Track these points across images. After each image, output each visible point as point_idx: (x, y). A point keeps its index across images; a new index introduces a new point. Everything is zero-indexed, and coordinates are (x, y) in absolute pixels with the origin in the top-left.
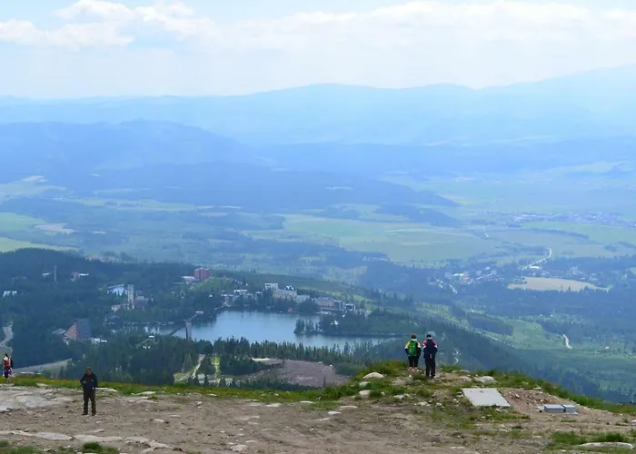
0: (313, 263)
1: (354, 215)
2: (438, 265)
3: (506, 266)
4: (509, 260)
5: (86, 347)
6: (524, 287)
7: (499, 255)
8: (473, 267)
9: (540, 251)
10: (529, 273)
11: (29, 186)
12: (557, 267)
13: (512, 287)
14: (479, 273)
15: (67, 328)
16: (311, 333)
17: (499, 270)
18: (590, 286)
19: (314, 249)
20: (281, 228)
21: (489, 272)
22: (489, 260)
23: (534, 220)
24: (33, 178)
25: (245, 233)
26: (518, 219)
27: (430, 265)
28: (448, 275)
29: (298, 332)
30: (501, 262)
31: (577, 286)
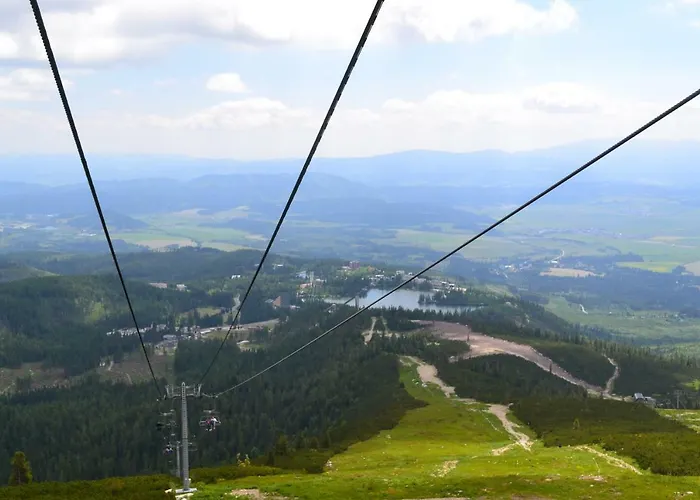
0: (416, 259)
1: (438, 230)
2: (494, 261)
3: (537, 261)
4: (538, 257)
5: (287, 311)
6: (551, 274)
7: (532, 254)
8: (516, 262)
9: (557, 252)
10: (552, 265)
11: (239, 212)
12: (568, 262)
13: (542, 274)
14: (521, 265)
15: (274, 299)
16: (429, 303)
17: (533, 263)
18: (592, 274)
19: (415, 250)
20: (394, 237)
21: (527, 265)
22: (525, 258)
23: (552, 232)
24: (241, 208)
25: (372, 240)
26: (541, 232)
27: (489, 260)
28: (501, 266)
29: (421, 302)
30: (534, 258)
31: (584, 274)
